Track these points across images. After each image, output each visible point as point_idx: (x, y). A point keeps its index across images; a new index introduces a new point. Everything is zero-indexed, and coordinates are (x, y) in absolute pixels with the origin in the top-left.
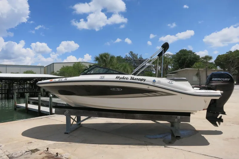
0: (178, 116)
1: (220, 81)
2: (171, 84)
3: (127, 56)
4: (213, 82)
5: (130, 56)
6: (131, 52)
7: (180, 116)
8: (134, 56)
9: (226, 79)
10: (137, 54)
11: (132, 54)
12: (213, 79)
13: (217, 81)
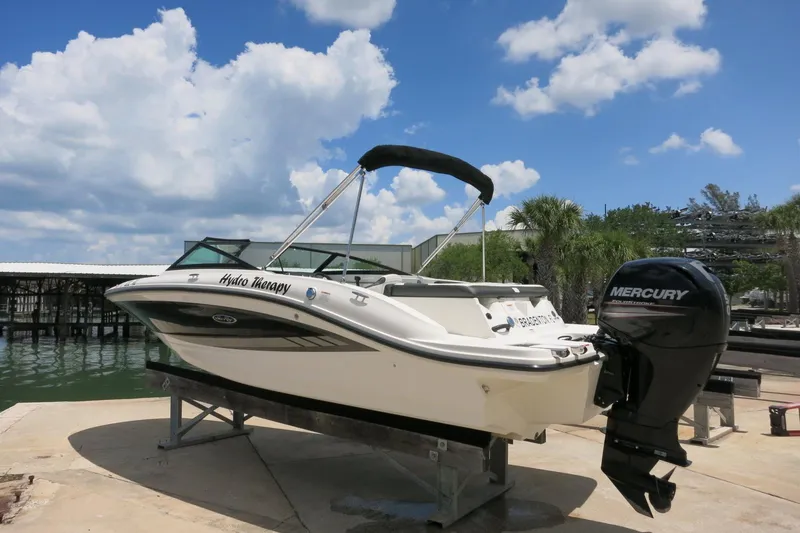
0: (440, 441)
1: (641, 299)
2: (362, 307)
3: (696, 201)
4: (613, 306)
5: (708, 202)
6: (711, 187)
7: (445, 442)
8: (726, 202)
9: (665, 294)
10: (737, 194)
11: (715, 195)
12: (615, 291)
13: (630, 302)
